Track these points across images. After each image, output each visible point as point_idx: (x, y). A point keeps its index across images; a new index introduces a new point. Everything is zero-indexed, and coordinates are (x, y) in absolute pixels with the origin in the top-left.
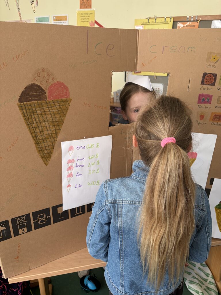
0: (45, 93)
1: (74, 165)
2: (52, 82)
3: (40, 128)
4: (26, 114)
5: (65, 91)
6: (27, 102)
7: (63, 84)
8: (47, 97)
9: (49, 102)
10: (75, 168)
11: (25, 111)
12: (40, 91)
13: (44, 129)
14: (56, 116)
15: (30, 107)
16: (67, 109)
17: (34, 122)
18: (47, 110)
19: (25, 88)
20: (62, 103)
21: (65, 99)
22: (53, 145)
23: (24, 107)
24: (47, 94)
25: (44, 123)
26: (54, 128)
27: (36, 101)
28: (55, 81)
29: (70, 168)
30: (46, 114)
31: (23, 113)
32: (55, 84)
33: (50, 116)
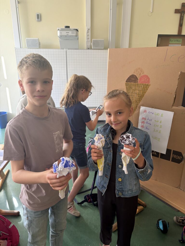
0: (138, 79)
1: (145, 121)
2: (142, 75)
3: (132, 96)
4: (127, 88)
5: (148, 80)
6: (129, 83)
7: (147, 76)
8: (138, 82)
9: (139, 84)
10: (145, 123)
11: (127, 86)
12: (136, 78)
13: (134, 97)
14: (141, 92)
15: (130, 85)
16: (147, 89)
17: (130, 92)
18: (137, 88)
19: (130, 76)
20: (145, 86)
21: (147, 84)
22: (136, 106)
23: (127, 85)
24: (139, 80)
25: (134, 94)
26: (138, 98)
27: (133, 83)
28: (144, 74)
29: (143, 122)
30: (136, 90)
31: (127, 87)
32: (143, 76)
33: (138, 91)
